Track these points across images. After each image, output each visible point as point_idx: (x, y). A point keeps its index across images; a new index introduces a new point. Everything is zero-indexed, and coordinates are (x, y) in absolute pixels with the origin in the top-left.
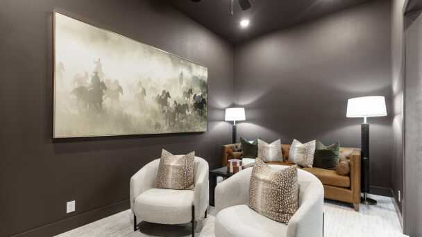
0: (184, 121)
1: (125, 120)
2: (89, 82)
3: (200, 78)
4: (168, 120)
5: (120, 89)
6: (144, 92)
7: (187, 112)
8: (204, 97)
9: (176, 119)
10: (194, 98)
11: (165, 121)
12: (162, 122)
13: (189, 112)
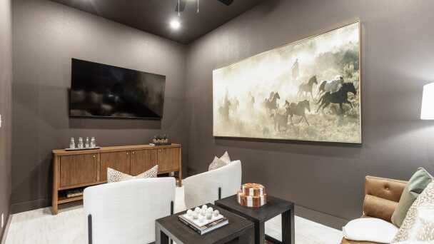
0: (300, 124)
1: (240, 126)
2: (223, 103)
3: (334, 52)
4: (277, 125)
5: (238, 102)
6: (253, 99)
7: (306, 111)
8: (346, 80)
9: (289, 123)
10: (322, 87)
11: (273, 126)
12: (271, 127)
13: (312, 111)
